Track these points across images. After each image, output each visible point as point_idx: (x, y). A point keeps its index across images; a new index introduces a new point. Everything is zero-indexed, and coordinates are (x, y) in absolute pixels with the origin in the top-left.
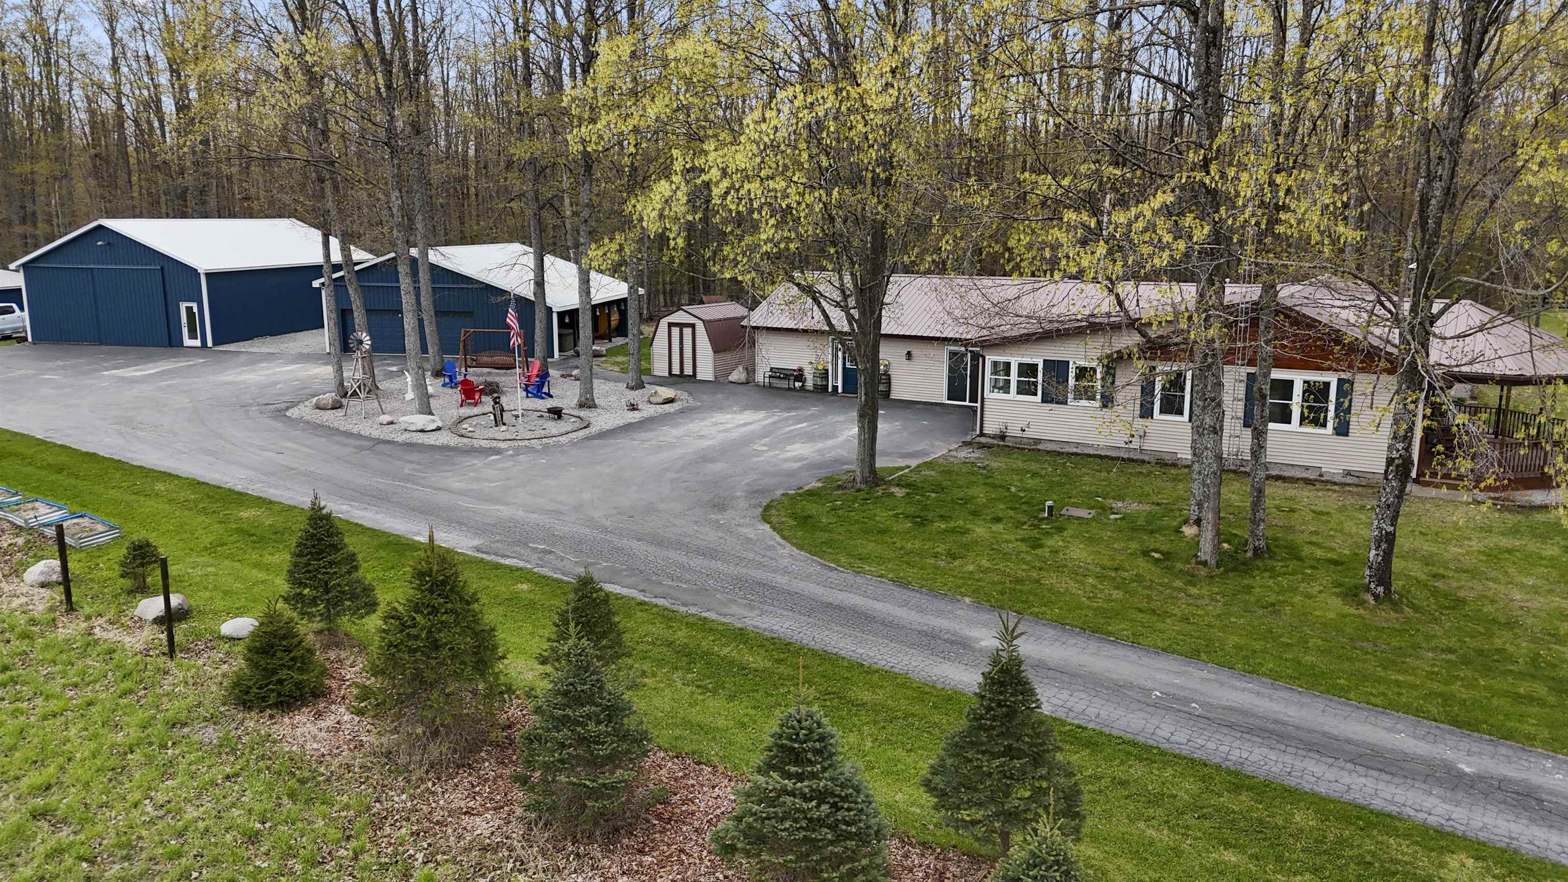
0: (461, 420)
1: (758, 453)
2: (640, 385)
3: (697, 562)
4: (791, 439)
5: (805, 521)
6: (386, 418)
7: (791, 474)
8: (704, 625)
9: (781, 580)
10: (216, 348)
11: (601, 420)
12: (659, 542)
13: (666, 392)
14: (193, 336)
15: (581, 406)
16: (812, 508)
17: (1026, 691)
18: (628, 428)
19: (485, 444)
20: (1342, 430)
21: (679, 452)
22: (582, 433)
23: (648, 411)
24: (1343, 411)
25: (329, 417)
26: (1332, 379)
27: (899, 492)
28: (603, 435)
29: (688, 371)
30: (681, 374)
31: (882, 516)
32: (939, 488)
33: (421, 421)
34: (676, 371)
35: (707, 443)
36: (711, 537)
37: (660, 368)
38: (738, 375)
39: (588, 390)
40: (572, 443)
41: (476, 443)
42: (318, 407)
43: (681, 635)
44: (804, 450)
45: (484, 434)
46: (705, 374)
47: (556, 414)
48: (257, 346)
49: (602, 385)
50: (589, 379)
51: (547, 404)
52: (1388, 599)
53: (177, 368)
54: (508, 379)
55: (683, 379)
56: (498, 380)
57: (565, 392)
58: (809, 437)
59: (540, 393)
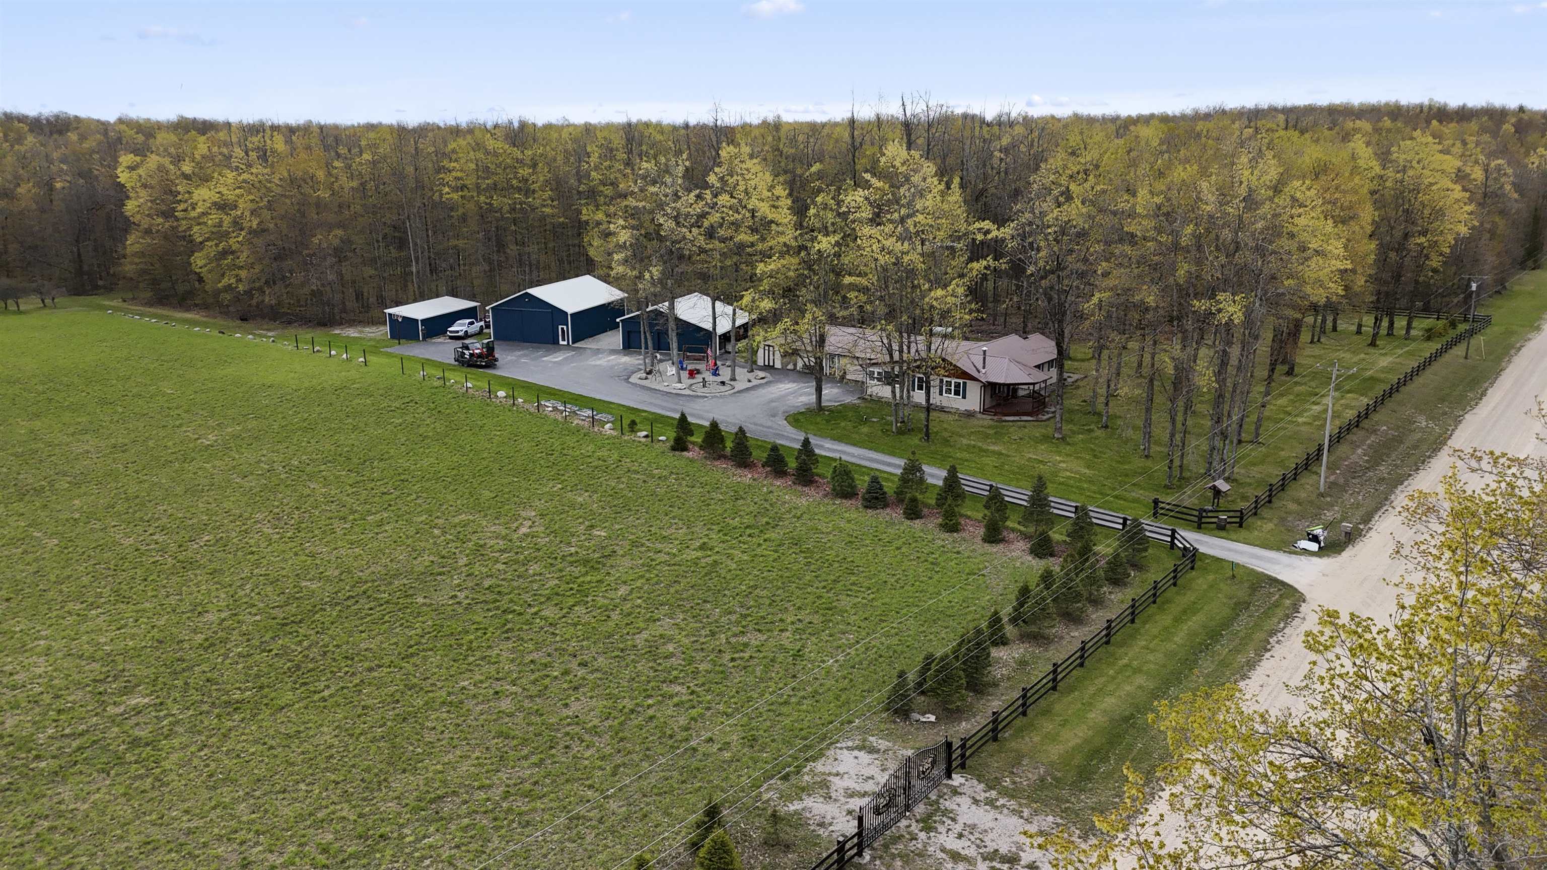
0: (692, 385)
1: (790, 400)
2: (752, 371)
5: (796, 420)
7: (797, 407)
8: (766, 441)
10: (576, 345)
11: (740, 385)
12: (756, 424)
13: (761, 374)
14: (563, 340)
15: (731, 380)
16: (800, 417)
18: (748, 389)
19: (702, 394)
20: (964, 397)
22: (732, 391)
23: (755, 382)
24: (964, 391)
25: (644, 383)
26: (961, 381)
28: (739, 392)
29: (771, 363)
30: (769, 365)
31: (819, 419)
33: (679, 386)
34: (767, 363)
36: (769, 424)
37: (760, 362)
38: (790, 367)
39: (733, 372)
40: (731, 395)
42: (640, 379)
43: (760, 443)
44: (804, 399)
45: (700, 391)
46: (778, 365)
47: (723, 383)
48: (588, 344)
49: (738, 370)
50: (733, 368)
51: (719, 379)
52: (928, 441)
53: (558, 354)
54: (701, 366)
55: (769, 368)
56: (698, 367)
57: (725, 373)
58: (809, 394)
59: (715, 374)
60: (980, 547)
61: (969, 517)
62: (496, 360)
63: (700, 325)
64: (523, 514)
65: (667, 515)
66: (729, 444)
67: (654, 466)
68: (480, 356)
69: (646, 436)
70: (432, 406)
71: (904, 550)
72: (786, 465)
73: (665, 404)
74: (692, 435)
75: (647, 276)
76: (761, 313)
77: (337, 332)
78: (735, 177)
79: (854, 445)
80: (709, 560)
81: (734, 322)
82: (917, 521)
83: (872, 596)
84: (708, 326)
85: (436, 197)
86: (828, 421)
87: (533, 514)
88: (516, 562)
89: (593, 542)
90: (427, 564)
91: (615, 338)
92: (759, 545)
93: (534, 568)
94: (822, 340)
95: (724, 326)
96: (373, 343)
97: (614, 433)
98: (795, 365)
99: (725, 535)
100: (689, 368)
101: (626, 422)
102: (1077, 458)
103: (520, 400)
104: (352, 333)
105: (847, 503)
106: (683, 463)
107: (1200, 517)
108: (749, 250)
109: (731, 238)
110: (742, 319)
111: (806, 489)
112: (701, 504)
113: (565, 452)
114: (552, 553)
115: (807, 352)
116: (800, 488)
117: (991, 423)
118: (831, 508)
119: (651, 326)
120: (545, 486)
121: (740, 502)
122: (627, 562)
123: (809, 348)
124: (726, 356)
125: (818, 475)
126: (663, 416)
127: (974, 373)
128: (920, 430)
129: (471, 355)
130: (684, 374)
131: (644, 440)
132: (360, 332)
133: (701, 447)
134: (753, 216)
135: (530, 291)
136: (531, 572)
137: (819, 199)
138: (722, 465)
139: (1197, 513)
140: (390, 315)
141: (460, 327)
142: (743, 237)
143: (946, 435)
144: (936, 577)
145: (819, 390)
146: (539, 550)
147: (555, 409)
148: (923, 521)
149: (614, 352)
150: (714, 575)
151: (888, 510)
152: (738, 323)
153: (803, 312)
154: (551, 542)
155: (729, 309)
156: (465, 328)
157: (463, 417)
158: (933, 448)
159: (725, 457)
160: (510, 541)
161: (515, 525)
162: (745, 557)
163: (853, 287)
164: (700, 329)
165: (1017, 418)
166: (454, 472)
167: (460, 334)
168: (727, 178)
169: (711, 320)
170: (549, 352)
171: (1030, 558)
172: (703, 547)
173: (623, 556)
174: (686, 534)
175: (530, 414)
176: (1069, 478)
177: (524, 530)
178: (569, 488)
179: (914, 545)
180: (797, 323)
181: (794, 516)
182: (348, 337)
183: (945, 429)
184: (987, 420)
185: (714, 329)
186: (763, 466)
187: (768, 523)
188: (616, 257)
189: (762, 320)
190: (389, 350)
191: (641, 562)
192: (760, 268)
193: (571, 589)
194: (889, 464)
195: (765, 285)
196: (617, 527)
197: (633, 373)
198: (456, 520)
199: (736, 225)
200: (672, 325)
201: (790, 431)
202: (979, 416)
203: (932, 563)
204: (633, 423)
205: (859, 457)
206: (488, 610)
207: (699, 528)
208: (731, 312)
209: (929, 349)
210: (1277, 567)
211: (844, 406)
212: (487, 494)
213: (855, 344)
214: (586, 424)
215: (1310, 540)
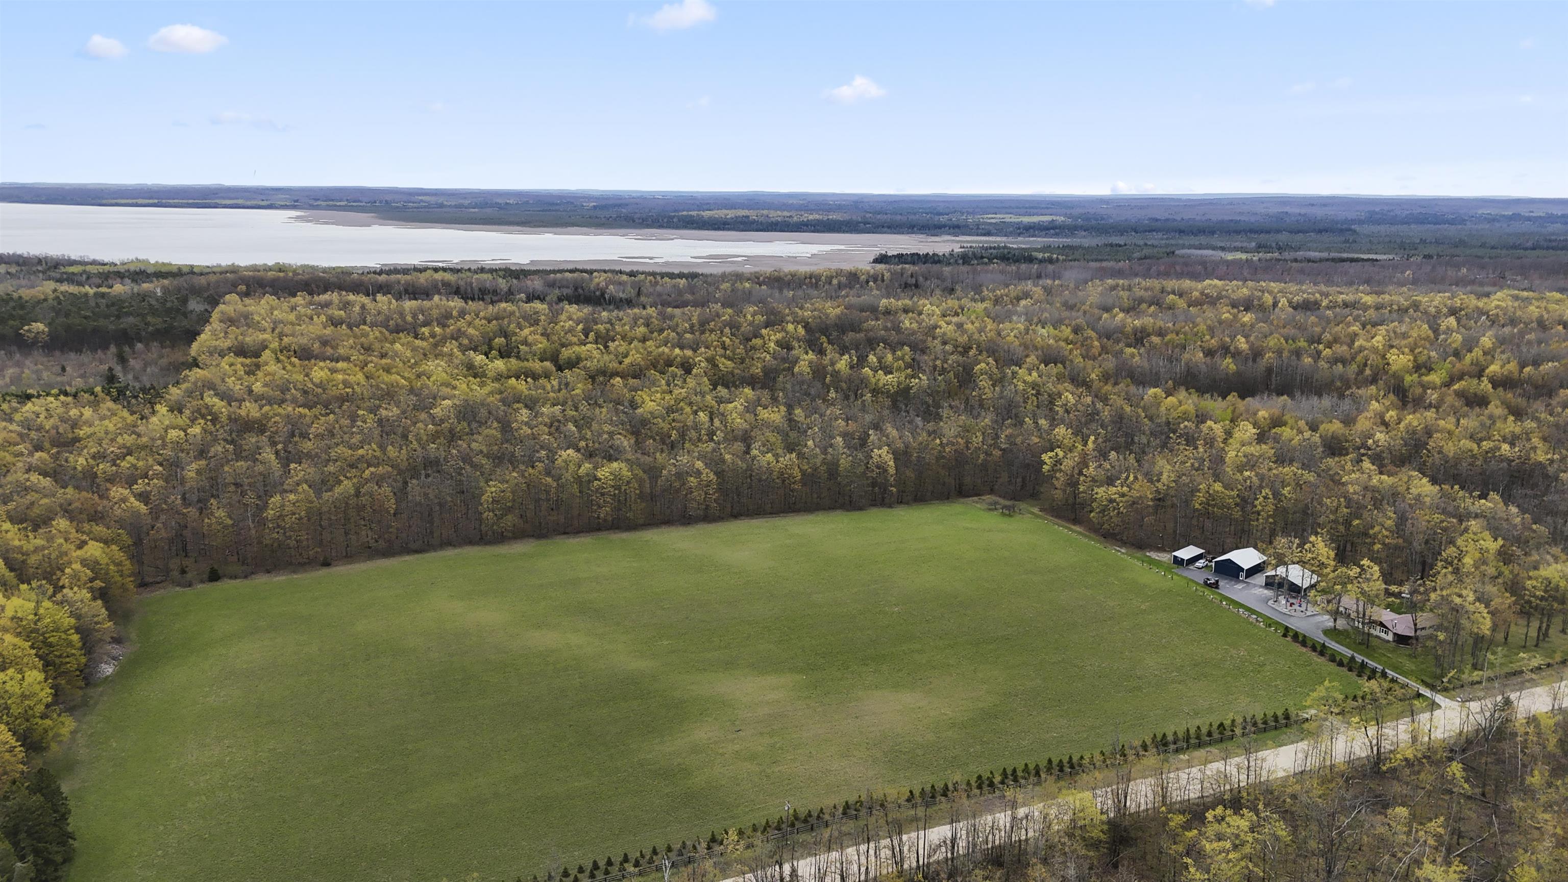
1: (1324, 623)
2: (1314, 607)
3: (1313, 633)
4: (1329, 621)
6: (1281, 607)
7: (1326, 626)
9: (1320, 637)
10: (1245, 581)
11: (1308, 613)
12: (1311, 630)
13: (1316, 609)
14: (1241, 577)
16: (1326, 631)
17: (1326, 642)
18: (1311, 615)
21: (1315, 620)
23: (1314, 613)
27: (1335, 631)
28: (1308, 616)
31: (1332, 633)
32: (1339, 631)
33: (1286, 609)
35: (1319, 620)
36: (1315, 631)
38: (1328, 608)
40: (1304, 616)
41: (1293, 614)
43: (1310, 638)
46: (1323, 606)
48: (1251, 582)
49: (1309, 606)
50: (1306, 605)
51: (1301, 609)
53: (1239, 584)
55: (1319, 606)
56: (1294, 602)
57: (1304, 607)
59: (1300, 606)
62: (1218, 585)
66: (1300, 638)
67: (1276, 643)
68: (1213, 583)
69: (1274, 631)
70: (1203, 604)
72: (1316, 648)
73: (1280, 617)
74: (1289, 632)
77: (1148, 554)
79: (1340, 644)
82: (1349, 672)
86: (1335, 634)
91: (1262, 582)
95: (1305, 584)
96: (1167, 566)
97: (1264, 628)
100: (1291, 601)
101: (1267, 623)
103: (1225, 604)
104: (1155, 556)
105: (1332, 664)
106: (1286, 641)
111: (1320, 657)
113: (1249, 631)
117: (1394, 646)
118: (1326, 664)
124: (1304, 599)
125: (1325, 653)
126: (1280, 622)
129: (1210, 583)
130: (1289, 604)
133: (1292, 638)
141: (1200, 564)
143: (1375, 647)
145: (1335, 621)
147: (1243, 613)
149: (1261, 587)
151: (1342, 667)
152: (1311, 583)
159: (1299, 642)
167: (1200, 567)
170: (1236, 583)
175: (1235, 614)
181: (1314, 666)
185: (1302, 584)
186: (1309, 647)
190: (1175, 571)
194: (1349, 653)
197: (1268, 598)
201: (1322, 635)
202: (1391, 643)
204: (1271, 625)
205: (1340, 649)
208: (1310, 576)
211: (1345, 630)
214: (1254, 621)
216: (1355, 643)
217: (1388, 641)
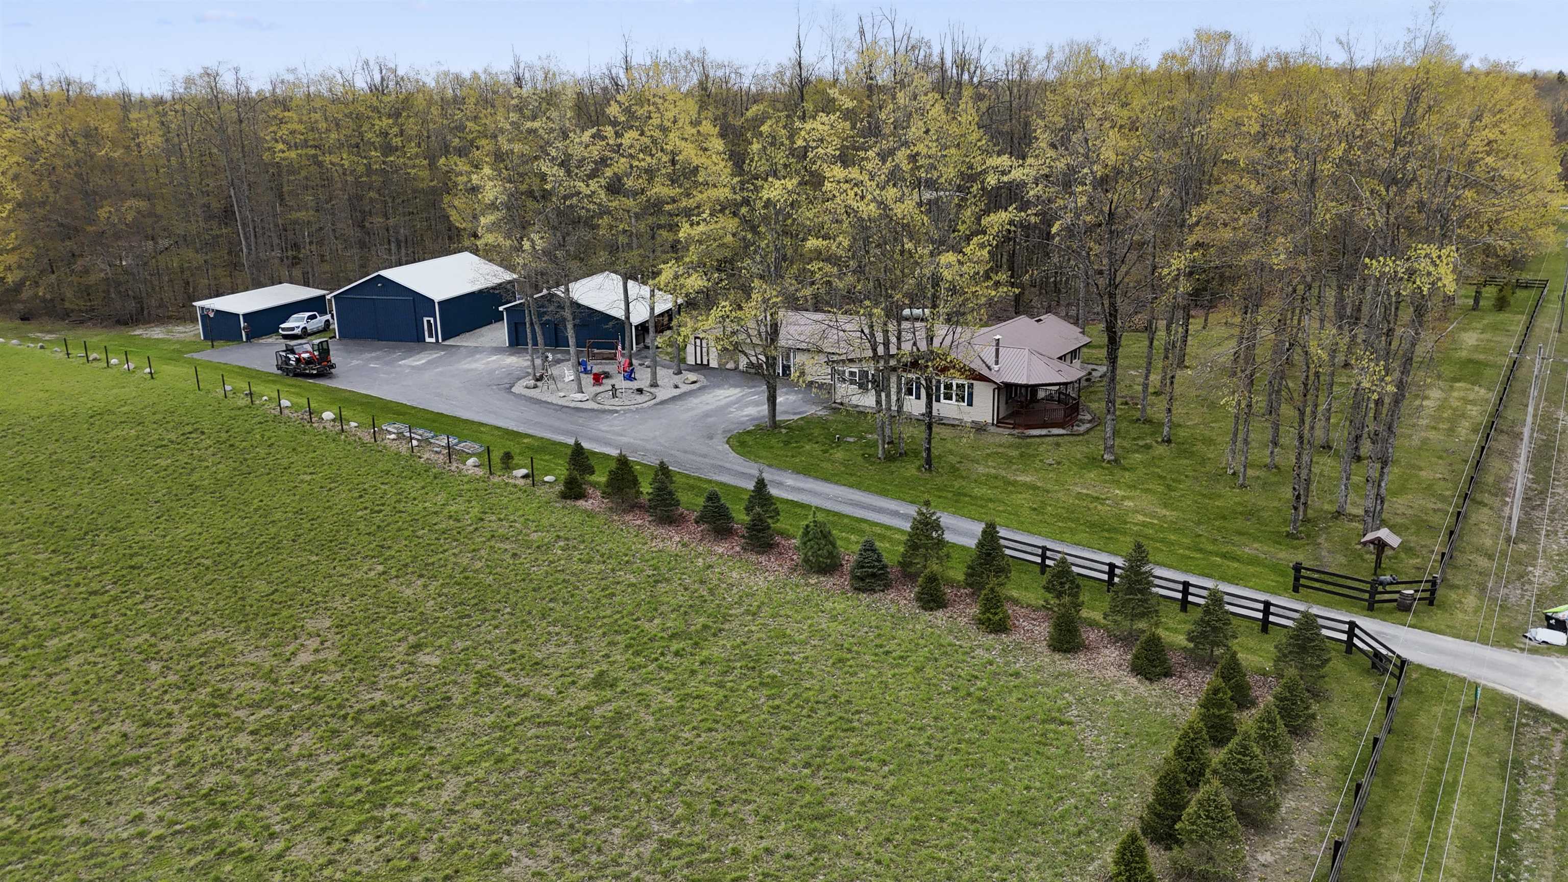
0: (597, 395)
1: (732, 412)
2: (680, 373)
3: (699, 459)
4: (747, 405)
5: (743, 444)
6: (562, 394)
7: (743, 423)
8: (699, 479)
9: (728, 465)
10: (446, 343)
11: (663, 394)
12: (685, 452)
13: (692, 377)
14: (431, 336)
15: (652, 386)
16: (748, 438)
17: (765, 486)
18: (674, 399)
19: (611, 408)
20: (970, 404)
21: (694, 413)
22: (653, 402)
23: (684, 388)
24: (971, 395)
25: (532, 393)
26: (966, 382)
27: (784, 431)
28: (663, 403)
29: (705, 362)
30: (702, 364)
31: (774, 441)
32: (801, 429)
33: (579, 396)
34: (699, 362)
35: (709, 407)
36: (704, 450)
37: (691, 360)
38: (731, 365)
39: (654, 374)
40: (649, 407)
41: (607, 407)
42: (527, 387)
43: (692, 482)
44: (752, 411)
45: (609, 403)
46: (714, 364)
47: (640, 391)
48: (465, 341)
49: (661, 372)
50: (653, 367)
51: (635, 385)
52: (930, 470)
53: (422, 355)
54: (610, 368)
55: (701, 367)
56: (607, 368)
57: (643, 377)
58: (757, 404)
59: (630, 377)
60: (1047, 659)
61: (1016, 602)
62: (332, 366)
63: (608, 312)
64: (310, 625)
65: (544, 617)
66: (646, 488)
67: (533, 526)
68: (309, 362)
69: (525, 477)
70: (224, 436)
71: (929, 671)
72: (729, 518)
73: (557, 424)
74: (593, 473)
75: (526, 245)
76: (687, 295)
77: (137, 333)
78: (646, 108)
79: (826, 480)
80: (607, 710)
81: (652, 309)
82: (940, 613)
83: (892, 780)
84: (619, 313)
85: (266, 156)
86: (787, 443)
87: (328, 623)
88: (272, 728)
89: (415, 679)
90: (113, 740)
91: (499, 333)
92: (693, 672)
93: (303, 740)
94: (775, 331)
95: (639, 314)
96: (177, 346)
97: (480, 472)
98: (737, 363)
99: (637, 654)
100: (595, 371)
101: (496, 456)
102: (1147, 491)
103: (353, 424)
104: (157, 333)
105: (828, 582)
106: (577, 518)
107: (1373, 593)
108: (667, 208)
109: (643, 191)
110: (664, 303)
111: (763, 559)
112: (599, 594)
113: (400, 507)
114: (341, 707)
115: (754, 346)
116: (753, 557)
117: (1011, 439)
118: (804, 592)
119: (540, 315)
120: (357, 568)
121: (662, 587)
122: (466, 721)
123: (756, 341)
124: (644, 353)
125: (781, 534)
126: (555, 443)
127: (985, 372)
128: (916, 454)
129: (298, 360)
130: (587, 380)
131: (521, 482)
132: (168, 332)
133: (605, 495)
134: (673, 162)
135: (386, 273)
136: (295, 750)
137: (765, 128)
138: (635, 520)
139: (1367, 587)
140: (202, 308)
141: (296, 322)
142: (661, 189)
143: (953, 459)
144: (993, 729)
145: (772, 400)
146: (319, 700)
147: (400, 436)
148: (949, 611)
149: (498, 350)
150: (614, 743)
151: (892, 594)
152: (657, 311)
153: (747, 292)
154: (346, 680)
155: (645, 291)
156: (302, 324)
157: (262, 452)
158: (938, 480)
159: (641, 507)
160: (275, 682)
161: (291, 648)
162: (670, 701)
163: (818, 255)
164: (609, 318)
165: (1044, 432)
166: (222, 548)
167: (296, 331)
168: (634, 108)
169: (623, 306)
170: (411, 352)
171: (1134, 681)
172: (599, 682)
173: (462, 707)
174: (573, 656)
175: (363, 445)
176: (1144, 525)
177: (304, 658)
178: (393, 572)
179: (943, 662)
180: (740, 308)
181: (748, 612)
182: (149, 339)
183: (951, 452)
184: (1005, 435)
185: (628, 318)
186: (697, 522)
187: (705, 627)
188: (483, 221)
189: (691, 304)
190: (196, 356)
191: (492, 718)
192: (685, 231)
193: (358, 789)
194: (880, 510)
195: (692, 256)
196: (460, 645)
197: (520, 379)
198: (195, 643)
199: (650, 173)
200: (567, 314)
201: (734, 461)
202: (993, 429)
203: (981, 700)
204: (507, 457)
205: (835, 499)
206: (191, 851)
207: (595, 643)
208: (648, 295)
209: (930, 339)
210: (1530, 683)
211: (808, 420)
212: (262, 586)
213: (823, 337)
214: (441, 459)
215: (1550, 627)
216: (868, 458)
217: (979, 428)
